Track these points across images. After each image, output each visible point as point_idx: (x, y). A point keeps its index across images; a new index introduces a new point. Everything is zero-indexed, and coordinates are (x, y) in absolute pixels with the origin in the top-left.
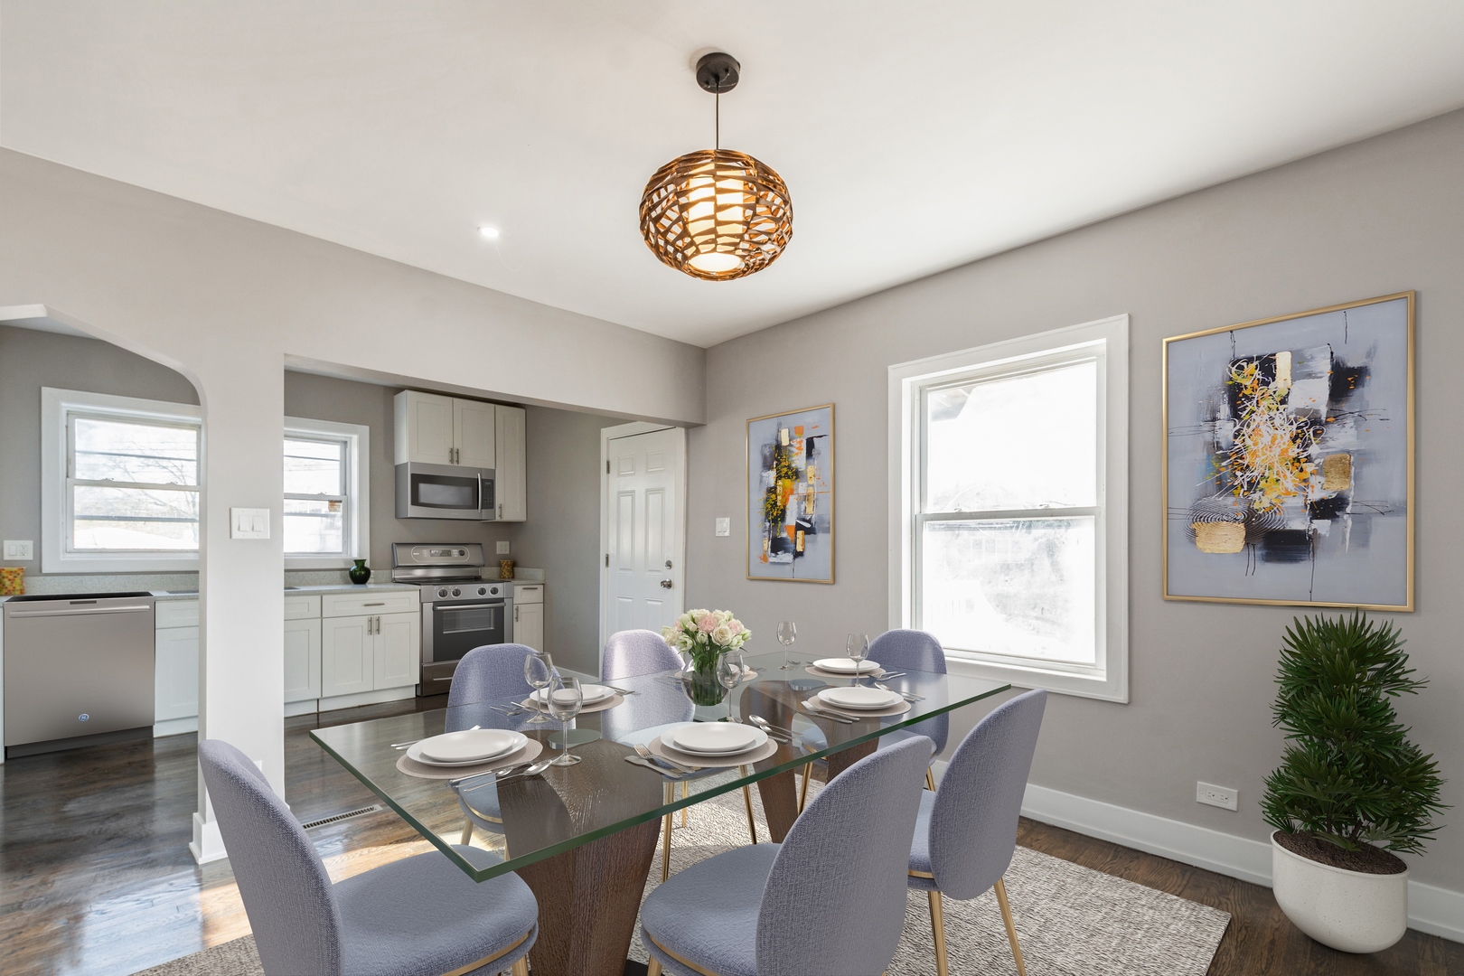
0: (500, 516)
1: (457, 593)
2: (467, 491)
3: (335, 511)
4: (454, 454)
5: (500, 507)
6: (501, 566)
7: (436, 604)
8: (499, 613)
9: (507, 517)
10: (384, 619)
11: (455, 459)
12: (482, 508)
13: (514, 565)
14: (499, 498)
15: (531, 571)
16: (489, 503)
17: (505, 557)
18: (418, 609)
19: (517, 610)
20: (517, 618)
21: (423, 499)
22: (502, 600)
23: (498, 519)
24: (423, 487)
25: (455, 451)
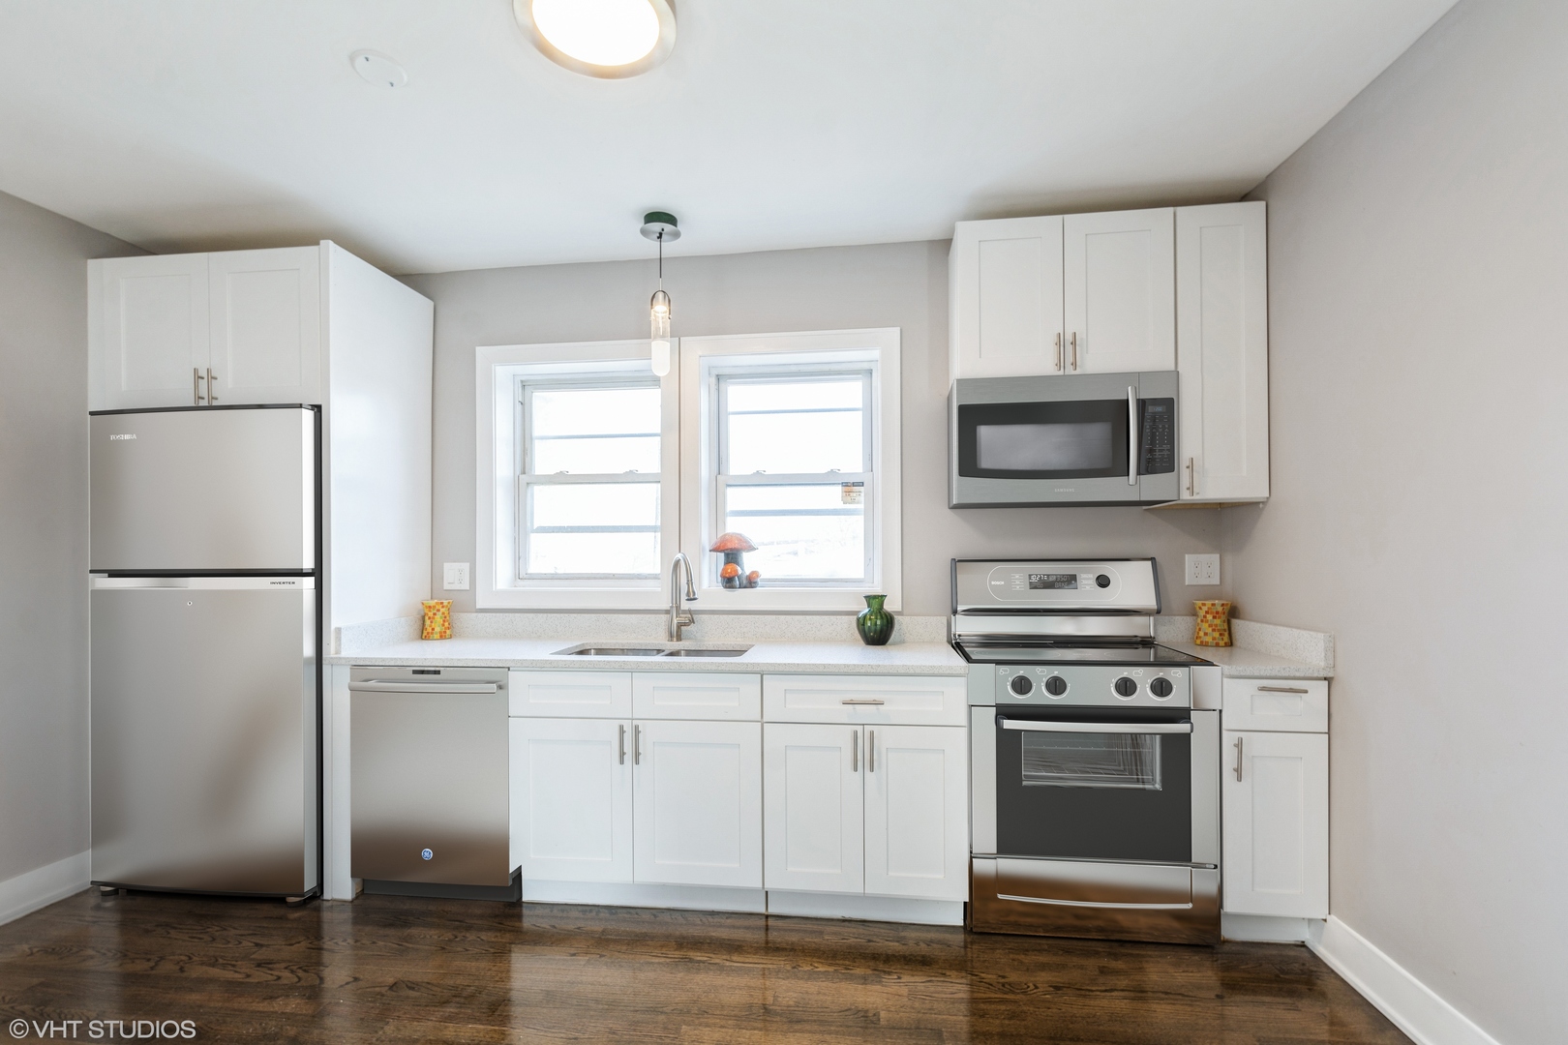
0: (1191, 489)
1: (1056, 686)
2: (1097, 433)
3: (853, 501)
4: (1067, 345)
5: (1191, 467)
6: (1195, 614)
7: (1005, 712)
8: (1178, 751)
9: (1213, 487)
10: (886, 738)
11: (1069, 359)
12: (1139, 473)
13: (1233, 613)
14: (1190, 440)
15: (1284, 634)
16: (1160, 455)
17: (1208, 592)
18: (964, 721)
19: (1239, 745)
20: (1238, 771)
21: (986, 462)
22: (1181, 715)
23: (1186, 496)
24: (986, 433)
25: (1069, 338)
